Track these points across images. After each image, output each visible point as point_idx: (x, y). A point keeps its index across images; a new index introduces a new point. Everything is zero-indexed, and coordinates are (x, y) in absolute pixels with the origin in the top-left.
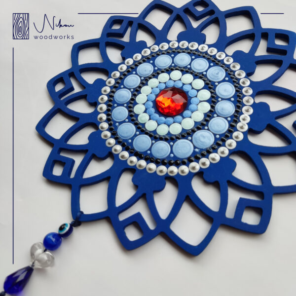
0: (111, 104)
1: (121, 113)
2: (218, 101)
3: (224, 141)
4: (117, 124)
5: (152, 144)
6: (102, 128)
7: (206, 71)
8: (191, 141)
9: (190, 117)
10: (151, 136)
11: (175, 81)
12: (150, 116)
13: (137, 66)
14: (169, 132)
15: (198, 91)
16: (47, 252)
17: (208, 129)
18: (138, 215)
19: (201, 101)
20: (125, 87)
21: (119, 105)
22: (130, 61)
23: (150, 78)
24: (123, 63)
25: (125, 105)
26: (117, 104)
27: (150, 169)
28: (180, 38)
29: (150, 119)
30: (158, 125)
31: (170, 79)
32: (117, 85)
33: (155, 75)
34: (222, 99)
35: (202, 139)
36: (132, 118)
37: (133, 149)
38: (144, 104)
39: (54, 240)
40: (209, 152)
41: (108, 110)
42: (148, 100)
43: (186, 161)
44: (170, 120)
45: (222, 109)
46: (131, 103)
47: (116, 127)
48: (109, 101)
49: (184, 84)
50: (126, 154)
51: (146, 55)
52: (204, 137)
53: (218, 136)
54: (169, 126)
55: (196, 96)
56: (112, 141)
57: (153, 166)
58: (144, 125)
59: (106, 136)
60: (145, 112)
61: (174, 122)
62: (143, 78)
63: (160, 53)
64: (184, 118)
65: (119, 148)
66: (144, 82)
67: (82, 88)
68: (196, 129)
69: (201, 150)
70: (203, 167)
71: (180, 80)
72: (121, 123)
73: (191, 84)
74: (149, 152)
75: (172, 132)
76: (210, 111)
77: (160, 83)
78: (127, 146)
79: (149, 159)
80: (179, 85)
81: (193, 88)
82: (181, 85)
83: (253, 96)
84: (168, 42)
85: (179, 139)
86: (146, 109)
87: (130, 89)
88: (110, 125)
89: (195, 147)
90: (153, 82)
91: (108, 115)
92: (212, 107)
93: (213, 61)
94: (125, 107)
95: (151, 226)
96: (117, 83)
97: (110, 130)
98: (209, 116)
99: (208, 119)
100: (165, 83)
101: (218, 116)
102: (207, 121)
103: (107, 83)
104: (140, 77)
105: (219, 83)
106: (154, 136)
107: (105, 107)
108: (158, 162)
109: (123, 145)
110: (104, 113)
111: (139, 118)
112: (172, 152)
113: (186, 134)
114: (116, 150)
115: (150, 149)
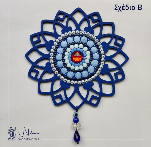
0: (58, 69)
1: (64, 70)
2: (91, 49)
3: (101, 60)
4: (66, 74)
5: (82, 74)
6: (62, 79)
7: (80, 40)
8: (92, 66)
9: (86, 59)
10: (79, 72)
11: (73, 49)
12: (74, 66)
13: (56, 51)
14: (83, 67)
15: (83, 48)
16: (77, 124)
17: (94, 59)
18: (92, 96)
19: (86, 52)
20: (58, 61)
21: (61, 68)
22: (52, 50)
23: (64, 53)
24: (50, 52)
25: (63, 67)
26: (60, 68)
27: (87, 82)
28: (63, 32)
29: (75, 67)
30: (79, 67)
31: (71, 49)
32: (55, 62)
33: (65, 50)
34: (92, 47)
35: (95, 63)
36: (69, 69)
37: (77, 79)
38: (69, 63)
39: (76, 119)
40: (99, 66)
41: (59, 72)
42: (69, 61)
43: (94, 72)
44: (81, 63)
45: (94, 51)
46: (65, 65)
47: (66, 76)
48: (57, 68)
49: (77, 49)
50: (76, 82)
51: (56, 45)
52: (95, 62)
53: (98, 60)
54: (82, 65)
55: (83, 51)
56: (69, 81)
57: (86, 80)
58: (74, 69)
59: (65, 80)
60: (71, 65)
61: (83, 63)
62: (62, 54)
63: (61, 41)
64: (85, 60)
65: (72, 81)
66: (63, 55)
67: (43, 70)
68: (91, 61)
69: (96, 67)
70: (100, 71)
71: (74, 48)
72: (67, 73)
73: (79, 47)
74: (82, 77)
75: (85, 67)
76: (91, 53)
77: (69, 52)
78: (74, 79)
79: (84, 79)
80: (75, 50)
81: (80, 49)
82: (76, 49)
83: (99, 41)
84: (60, 36)
85: (88, 67)
86: (71, 64)
87: (60, 60)
88: (63, 76)
89: (94, 67)
90: (66, 53)
91: (61, 73)
92: (90, 51)
93: (80, 36)
94: (64, 67)
95: (98, 96)
96: (54, 61)
97: (65, 78)
98: (91, 55)
99: (92, 56)
100: (70, 52)
101: (94, 53)
102: (92, 57)
103: (51, 63)
104: (61, 54)
105: (87, 42)
106: (80, 71)
107: (57, 71)
108: (87, 78)
109: (73, 80)
110: (58, 73)
111: (71, 68)
112: (89, 73)
113: (89, 65)
114: (72, 83)
115: (82, 76)
